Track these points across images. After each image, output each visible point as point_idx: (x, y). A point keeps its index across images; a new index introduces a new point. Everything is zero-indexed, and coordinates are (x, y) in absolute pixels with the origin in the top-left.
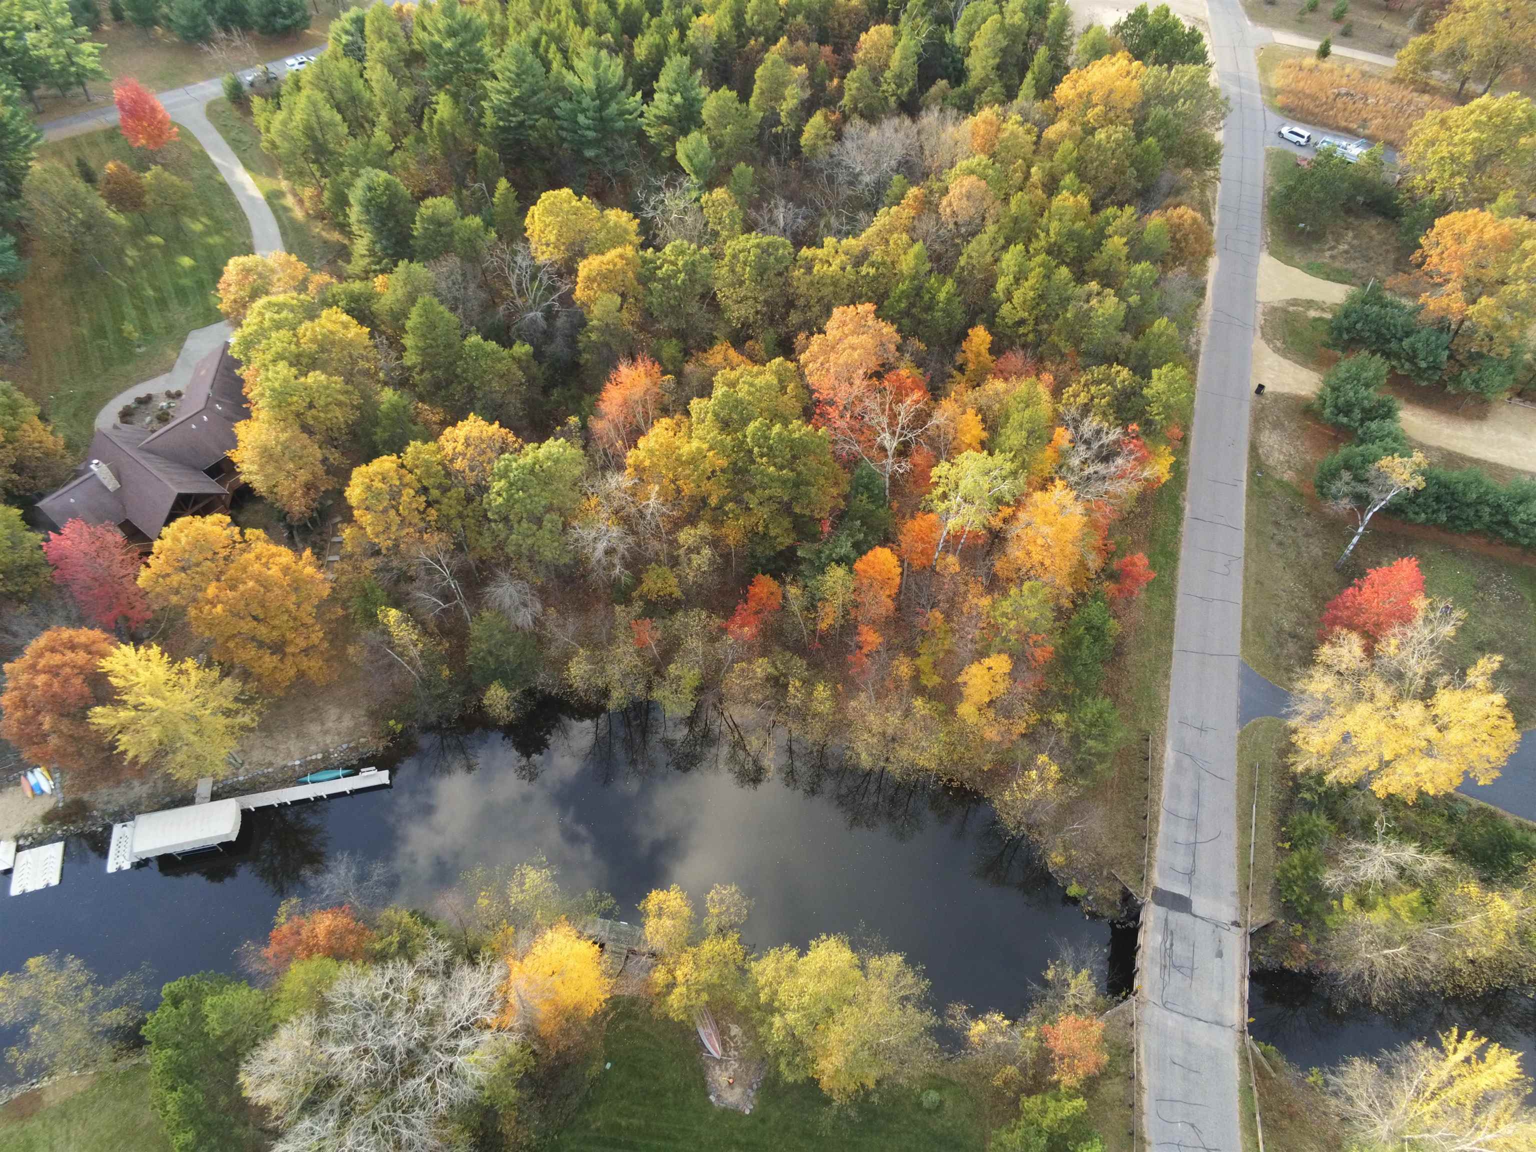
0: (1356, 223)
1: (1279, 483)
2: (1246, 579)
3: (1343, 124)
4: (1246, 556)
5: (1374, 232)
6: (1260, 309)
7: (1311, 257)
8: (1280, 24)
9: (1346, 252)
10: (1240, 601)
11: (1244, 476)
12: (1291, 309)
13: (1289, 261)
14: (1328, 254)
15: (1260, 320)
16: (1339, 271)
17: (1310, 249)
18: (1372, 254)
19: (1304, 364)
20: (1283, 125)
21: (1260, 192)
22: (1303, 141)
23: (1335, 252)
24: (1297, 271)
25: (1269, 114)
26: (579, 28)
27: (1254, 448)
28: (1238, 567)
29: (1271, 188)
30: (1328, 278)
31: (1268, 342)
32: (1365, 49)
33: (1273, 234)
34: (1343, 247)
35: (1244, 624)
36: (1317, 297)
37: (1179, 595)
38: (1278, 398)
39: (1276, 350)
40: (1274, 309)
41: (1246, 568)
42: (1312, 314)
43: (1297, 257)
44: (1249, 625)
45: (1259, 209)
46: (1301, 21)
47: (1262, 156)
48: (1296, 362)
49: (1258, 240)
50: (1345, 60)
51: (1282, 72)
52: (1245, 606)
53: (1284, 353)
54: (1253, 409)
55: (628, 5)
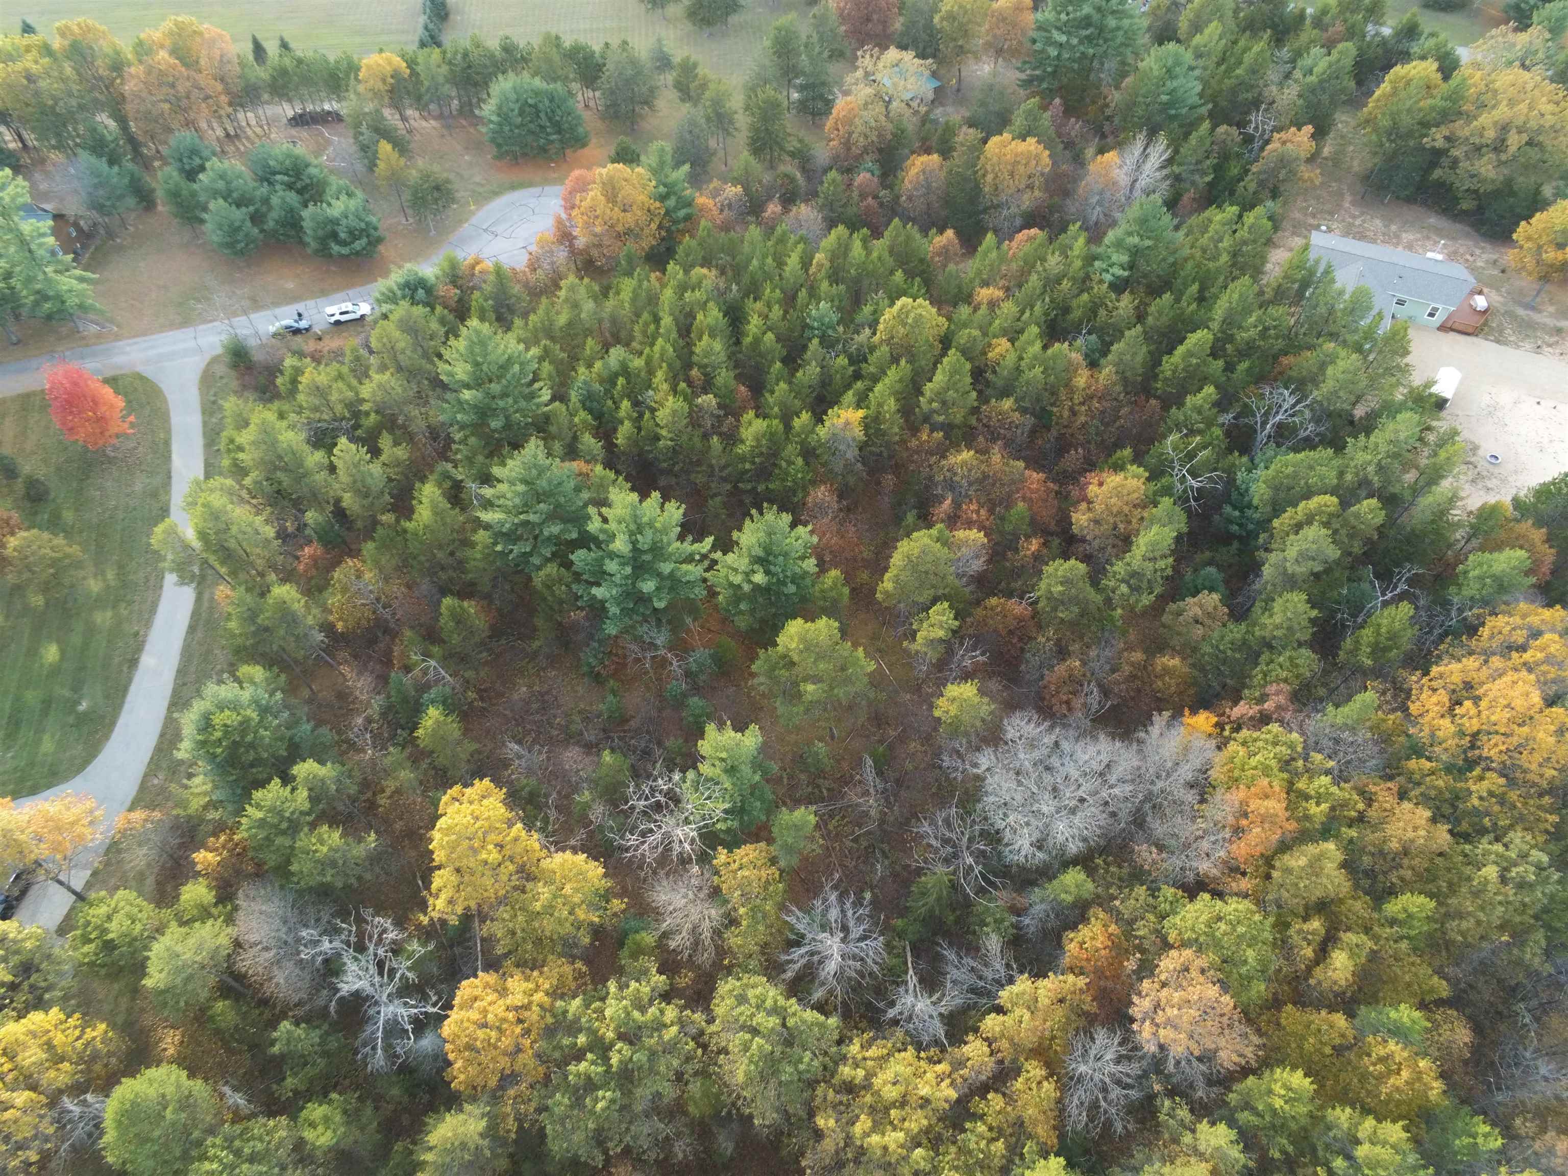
55: (757, 341)
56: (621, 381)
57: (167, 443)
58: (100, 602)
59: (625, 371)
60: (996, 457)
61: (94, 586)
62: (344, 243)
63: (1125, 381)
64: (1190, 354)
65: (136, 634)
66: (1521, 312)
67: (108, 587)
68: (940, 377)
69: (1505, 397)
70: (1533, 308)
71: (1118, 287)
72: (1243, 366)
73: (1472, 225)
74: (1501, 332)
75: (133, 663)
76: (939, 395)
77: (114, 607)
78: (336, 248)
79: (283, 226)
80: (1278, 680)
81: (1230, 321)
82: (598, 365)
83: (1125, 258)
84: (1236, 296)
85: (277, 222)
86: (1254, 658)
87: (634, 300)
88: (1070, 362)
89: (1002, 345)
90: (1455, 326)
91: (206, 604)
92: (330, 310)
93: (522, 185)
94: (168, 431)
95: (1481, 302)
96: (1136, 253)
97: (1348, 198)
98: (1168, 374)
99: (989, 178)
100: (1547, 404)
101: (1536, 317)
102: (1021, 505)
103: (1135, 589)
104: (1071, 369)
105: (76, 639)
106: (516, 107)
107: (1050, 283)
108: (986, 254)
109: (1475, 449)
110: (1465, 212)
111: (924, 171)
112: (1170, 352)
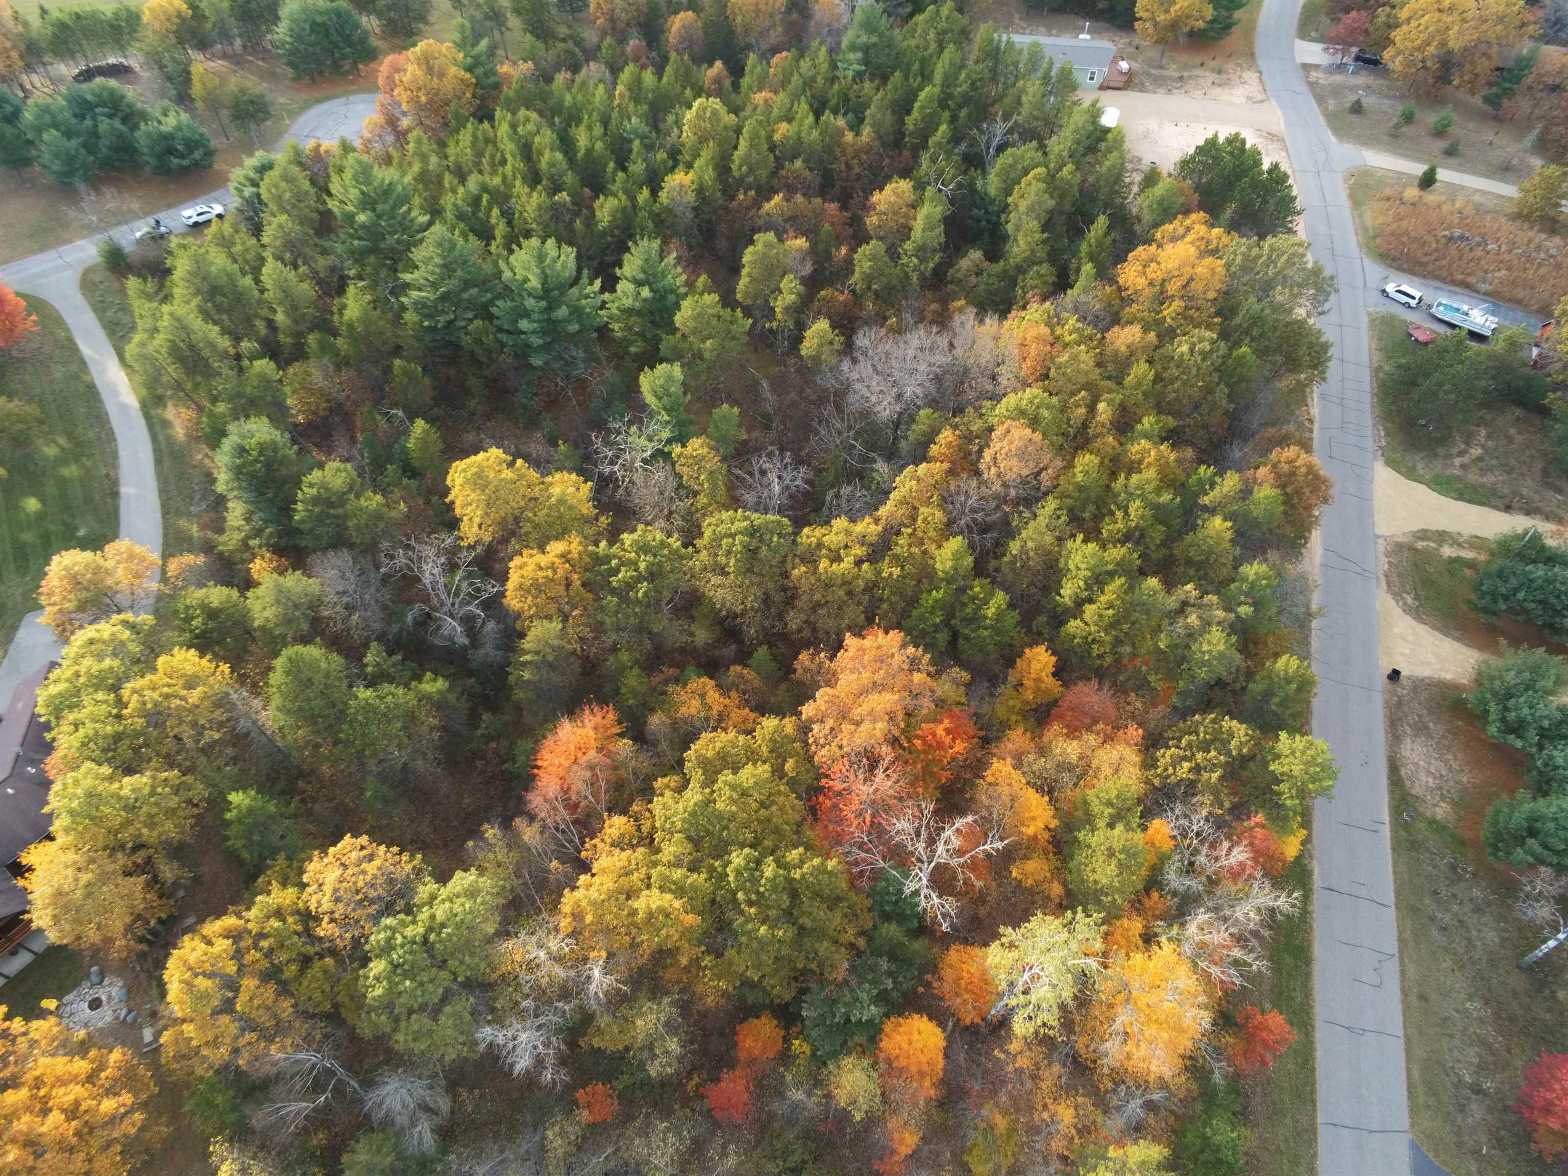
0: (1488, 417)
1: (1433, 823)
2: (1404, 991)
3: (1460, 277)
4: (1401, 951)
5: (1512, 431)
6: (1381, 546)
7: (1437, 466)
8: (1369, 141)
9: (1480, 459)
10: (1401, 1033)
11: (1386, 816)
12: (1420, 545)
13: (1410, 474)
14: (1457, 461)
15: (1384, 563)
16: (1474, 488)
17: (1436, 455)
18: (1513, 463)
19: (1445, 630)
20: (1386, 279)
21: (1366, 375)
22: (1413, 303)
23: (1466, 459)
24: (1423, 487)
25: (1367, 262)
26: (527, 189)
27: (1394, 767)
28: (1392, 969)
29: (1379, 369)
30: (1461, 497)
31: (1397, 596)
32: (1474, 172)
33: (1388, 435)
34: (1476, 452)
35: (1409, 1072)
36: (1451, 527)
37: (1318, 1023)
38: (1419, 685)
39: (1407, 610)
40: (1399, 547)
41: (1403, 973)
42: (1448, 551)
43: (1420, 466)
44: (1416, 1074)
45: (1367, 398)
46: (1395, 136)
47: (1364, 322)
48: (1434, 628)
49: (1369, 443)
50: (1454, 190)
51: (1378, 205)
52: (1408, 1040)
53: (1418, 613)
54: (1388, 705)
55: (589, 151)
56: (485, 197)
57: (70, 340)
58: (61, 461)
59: (485, 188)
60: (799, 198)
61: (51, 451)
62: (182, 156)
63: (880, 137)
64: (923, 107)
65: (107, 476)
66: (1153, 71)
67: (63, 449)
68: (743, 144)
69: (1153, 125)
70: (1162, 68)
71: (858, 77)
72: (964, 113)
73: (1109, 22)
74: (1143, 85)
75: (115, 495)
76: (745, 161)
77: (76, 461)
78: (175, 161)
79: (116, 152)
80: (1033, 288)
81: (949, 82)
82: (461, 190)
83: (859, 55)
84: (947, 61)
85: (109, 148)
86: (1014, 282)
87: (474, 144)
88: (838, 128)
89: (783, 127)
90: (1111, 84)
91: (163, 443)
92: (186, 213)
93: (326, 99)
94: (68, 330)
95: (1124, 65)
96: (866, 49)
97: (1017, 16)
98: (911, 127)
99: (739, 19)
100: (1182, 125)
101: (1165, 73)
102: (827, 226)
103: (922, 260)
104: (840, 133)
105: (52, 491)
106: (307, 26)
107: (809, 83)
108: (752, 72)
109: (1140, 160)
110: (1102, 12)
111: (684, 26)
112: (909, 112)
